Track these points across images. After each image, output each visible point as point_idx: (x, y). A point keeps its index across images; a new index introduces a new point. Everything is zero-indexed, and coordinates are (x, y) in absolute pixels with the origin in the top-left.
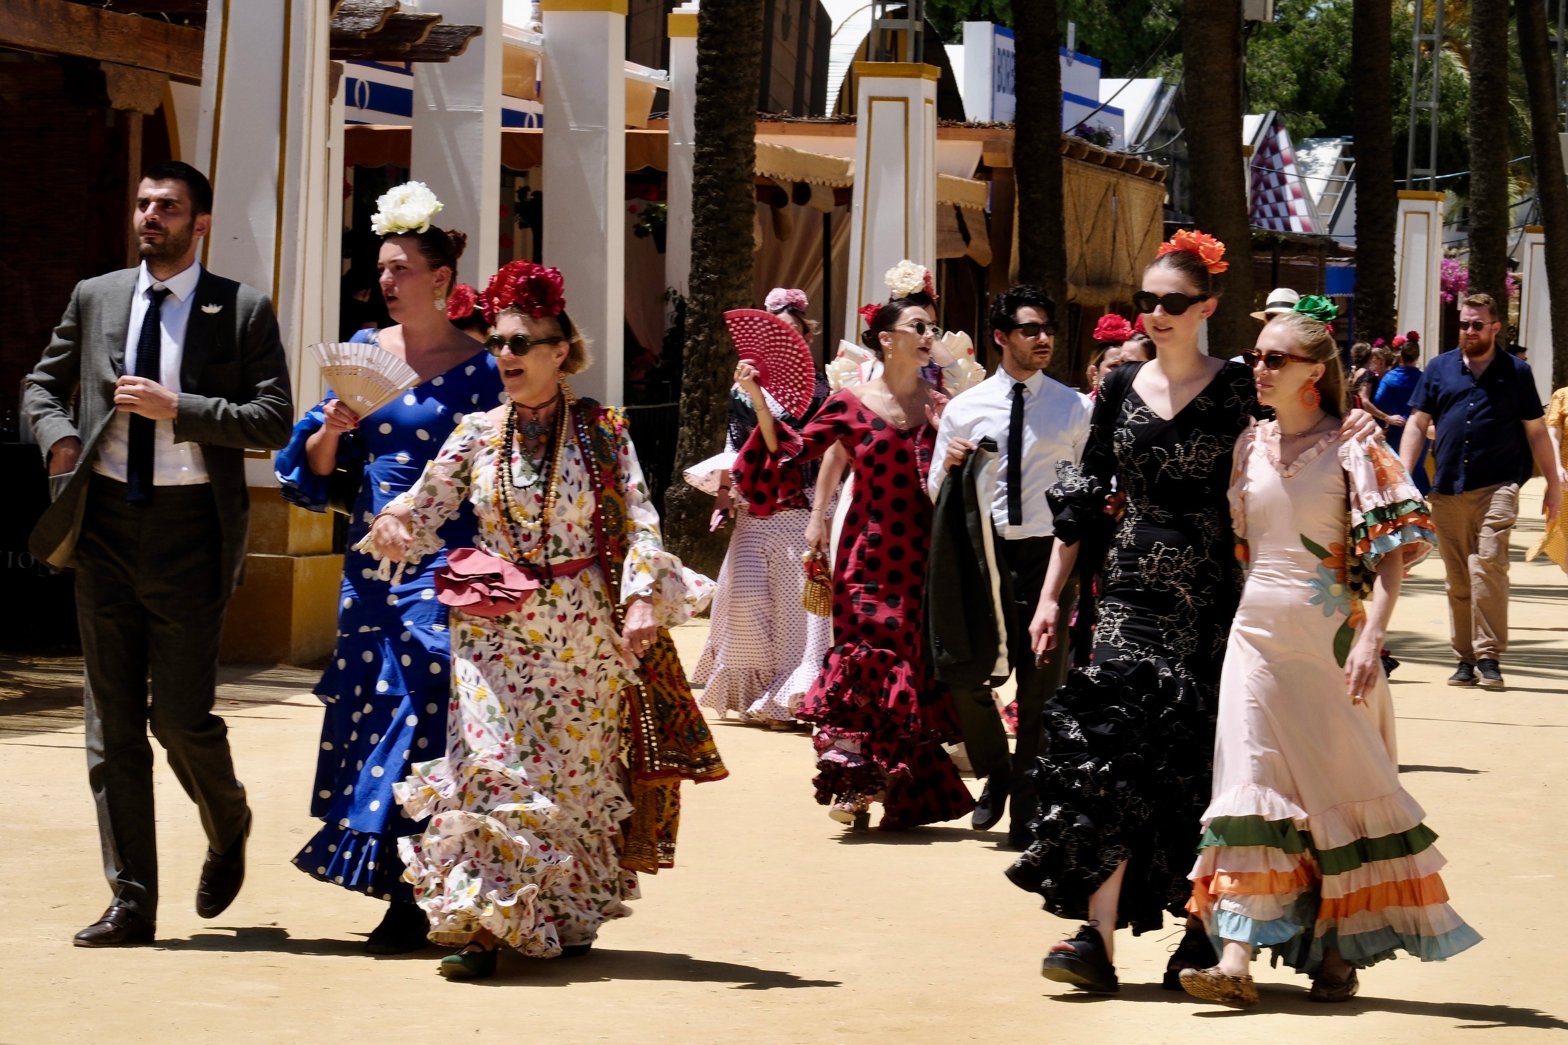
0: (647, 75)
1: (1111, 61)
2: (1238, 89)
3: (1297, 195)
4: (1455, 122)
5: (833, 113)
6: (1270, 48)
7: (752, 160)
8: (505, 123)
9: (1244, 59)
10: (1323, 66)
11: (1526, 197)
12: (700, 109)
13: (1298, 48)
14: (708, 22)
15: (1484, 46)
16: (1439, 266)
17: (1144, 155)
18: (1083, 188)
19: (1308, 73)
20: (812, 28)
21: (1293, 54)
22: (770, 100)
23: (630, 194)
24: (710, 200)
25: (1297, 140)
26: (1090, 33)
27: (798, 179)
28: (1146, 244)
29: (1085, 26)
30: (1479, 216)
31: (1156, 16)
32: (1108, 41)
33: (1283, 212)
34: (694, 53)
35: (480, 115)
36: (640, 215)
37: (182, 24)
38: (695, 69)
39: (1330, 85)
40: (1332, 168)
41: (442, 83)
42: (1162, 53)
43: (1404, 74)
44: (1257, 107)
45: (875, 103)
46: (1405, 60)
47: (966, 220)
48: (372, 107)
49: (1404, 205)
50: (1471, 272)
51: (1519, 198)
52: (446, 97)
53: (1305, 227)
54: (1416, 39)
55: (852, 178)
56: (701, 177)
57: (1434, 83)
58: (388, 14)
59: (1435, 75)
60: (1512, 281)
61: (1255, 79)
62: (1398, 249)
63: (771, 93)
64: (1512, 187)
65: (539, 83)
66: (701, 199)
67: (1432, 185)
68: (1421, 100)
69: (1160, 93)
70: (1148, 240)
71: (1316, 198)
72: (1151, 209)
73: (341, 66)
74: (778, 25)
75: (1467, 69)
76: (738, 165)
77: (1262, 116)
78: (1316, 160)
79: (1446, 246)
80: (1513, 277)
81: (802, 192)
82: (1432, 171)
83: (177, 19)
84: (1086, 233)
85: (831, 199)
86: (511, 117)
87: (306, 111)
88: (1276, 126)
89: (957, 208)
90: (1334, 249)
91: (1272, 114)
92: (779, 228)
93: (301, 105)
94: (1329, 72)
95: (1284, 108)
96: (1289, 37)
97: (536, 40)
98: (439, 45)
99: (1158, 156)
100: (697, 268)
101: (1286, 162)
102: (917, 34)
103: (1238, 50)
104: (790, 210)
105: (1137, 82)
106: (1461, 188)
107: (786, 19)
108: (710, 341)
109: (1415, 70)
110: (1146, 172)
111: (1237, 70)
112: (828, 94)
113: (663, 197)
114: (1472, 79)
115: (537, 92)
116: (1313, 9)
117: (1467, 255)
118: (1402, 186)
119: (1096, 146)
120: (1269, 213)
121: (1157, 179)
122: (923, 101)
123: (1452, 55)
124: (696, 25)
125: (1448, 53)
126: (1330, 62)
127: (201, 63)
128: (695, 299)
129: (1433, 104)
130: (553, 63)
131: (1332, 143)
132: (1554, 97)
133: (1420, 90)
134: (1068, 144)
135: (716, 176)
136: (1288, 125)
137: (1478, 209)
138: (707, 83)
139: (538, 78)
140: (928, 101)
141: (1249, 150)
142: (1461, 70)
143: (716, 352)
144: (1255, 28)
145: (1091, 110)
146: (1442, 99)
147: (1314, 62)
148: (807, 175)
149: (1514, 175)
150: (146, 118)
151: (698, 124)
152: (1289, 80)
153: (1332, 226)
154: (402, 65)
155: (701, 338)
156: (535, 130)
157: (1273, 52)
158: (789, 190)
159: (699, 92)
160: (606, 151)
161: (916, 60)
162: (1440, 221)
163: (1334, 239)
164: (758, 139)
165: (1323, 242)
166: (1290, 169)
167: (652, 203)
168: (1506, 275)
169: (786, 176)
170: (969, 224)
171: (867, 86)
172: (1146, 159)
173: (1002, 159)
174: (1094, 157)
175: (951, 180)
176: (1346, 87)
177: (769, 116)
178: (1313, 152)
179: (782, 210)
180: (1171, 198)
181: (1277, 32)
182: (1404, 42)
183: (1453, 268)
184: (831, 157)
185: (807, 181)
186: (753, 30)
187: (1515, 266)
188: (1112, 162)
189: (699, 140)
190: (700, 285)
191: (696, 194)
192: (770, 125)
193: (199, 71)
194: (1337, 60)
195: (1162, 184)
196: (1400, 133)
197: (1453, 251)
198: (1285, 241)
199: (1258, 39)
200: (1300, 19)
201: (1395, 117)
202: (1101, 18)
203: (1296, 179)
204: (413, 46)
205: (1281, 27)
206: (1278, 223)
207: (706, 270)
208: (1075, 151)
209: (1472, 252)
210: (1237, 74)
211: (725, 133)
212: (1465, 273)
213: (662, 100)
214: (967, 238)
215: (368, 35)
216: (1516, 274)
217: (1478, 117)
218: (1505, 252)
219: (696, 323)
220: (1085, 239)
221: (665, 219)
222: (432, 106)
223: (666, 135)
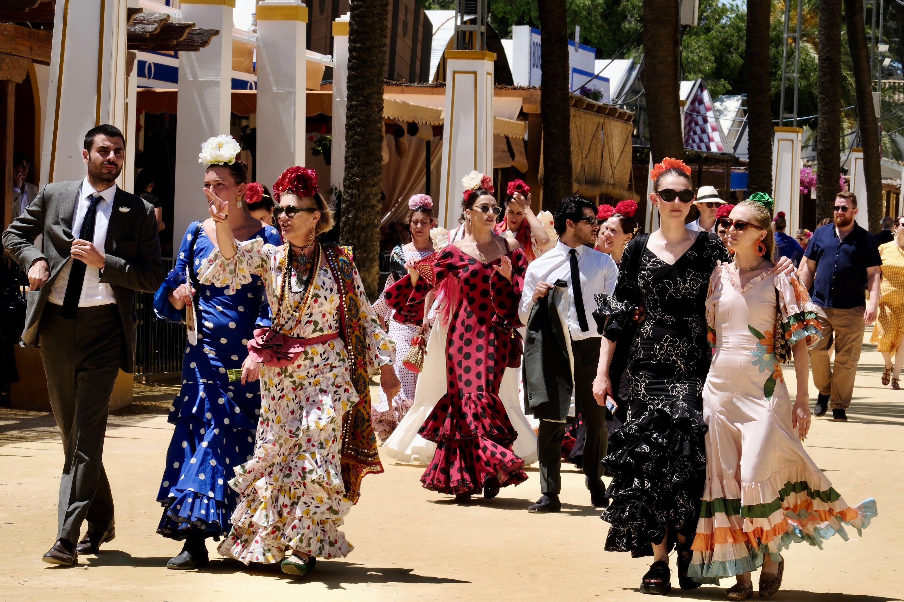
0: (319, 58)
1: (603, 49)
2: (677, 66)
3: (714, 129)
4: (810, 85)
5: (433, 82)
6: (698, 41)
7: (381, 109)
8: (233, 88)
9: (681, 48)
10: (730, 52)
11: (854, 130)
12: (350, 79)
13: (715, 41)
14: (355, 27)
15: (827, 40)
16: (799, 172)
17: (621, 106)
18: (583, 126)
19: (721, 56)
20: (421, 30)
21: (712, 45)
22: (396, 73)
23: (309, 130)
24: (356, 133)
25: (714, 96)
26: (590, 32)
27: (411, 121)
28: (622, 159)
29: (588, 28)
30: (823, 142)
31: (630, 22)
32: (601, 37)
33: (706, 139)
34: (347, 45)
35: (219, 82)
36: (315, 142)
37: (40, 29)
38: (347, 55)
39: (735, 63)
40: (736, 113)
41: (196, 64)
42: (633, 44)
43: (779, 56)
44: (690, 77)
45: (456, 75)
46: (780, 49)
47: (512, 145)
48: (155, 78)
49: (778, 136)
50: (818, 175)
51: (850, 131)
52: (198, 72)
53: (719, 148)
54: (785, 36)
55: (443, 120)
56: (351, 120)
57: (796, 63)
58: (163, 23)
59: (797, 57)
60: (844, 181)
61: (689, 60)
62: (774, 162)
63: (396, 68)
64: (846, 125)
65: (254, 63)
66: (351, 133)
67: (795, 123)
68: (789, 72)
69: (632, 68)
70: (623, 156)
71: (726, 131)
72: (625, 137)
73: (135, 54)
74: (400, 28)
75: (818, 54)
76: (373, 112)
77: (693, 82)
78: (726, 109)
79: (805, 160)
80: (845, 179)
81: (413, 128)
82: (795, 115)
83: (36, 26)
84: (585, 152)
85: (431, 133)
86: (237, 84)
87: (113, 81)
88: (702, 88)
89: (507, 138)
90: (737, 162)
91: (699, 81)
92: (399, 150)
93: (110, 77)
94: (734, 56)
95: (707, 77)
96: (709, 35)
97: (253, 38)
98: (193, 41)
99: (630, 106)
100: (348, 174)
101: (708, 109)
102: (482, 33)
103: (677, 43)
104: (406, 139)
105: (617, 62)
106: (813, 125)
107: (405, 24)
108: (356, 218)
109: (785, 54)
110: (621, 116)
111: (676, 55)
112: (431, 69)
113: (329, 131)
114: (819, 60)
115: (254, 69)
116: (724, 17)
117: (816, 166)
118: (777, 124)
119: (591, 100)
120: (697, 140)
121: (628, 120)
122: (485, 74)
123: (809, 46)
124: (348, 29)
125: (806, 44)
126: (735, 49)
127: (50, 52)
128: (347, 192)
129: (795, 75)
130: (263, 51)
131: (736, 98)
132: (869, 70)
133: (788, 66)
134: (574, 99)
135: (359, 119)
136: (709, 87)
137: (823, 137)
138: (354, 63)
139: (254, 60)
140: (488, 74)
141: (684, 103)
142: (814, 55)
143: (359, 224)
144: (688, 29)
145: (590, 78)
146: (802, 71)
147: (725, 50)
148: (416, 118)
149: (846, 117)
150: (18, 85)
151: (349, 88)
152: (710, 61)
153: (735, 148)
154: (172, 53)
155: (350, 216)
156: (254, 92)
157: (700, 44)
158: (405, 127)
159: (349, 68)
160: (294, 104)
161: (482, 49)
162: (800, 145)
163: (737, 156)
164: (386, 97)
165: (729, 158)
166: (710, 115)
167: (323, 135)
168: (840, 177)
169: (404, 118)
170: (514, 147)
171: (452, 65)
172: (623, 108)
173: (535, 109)
174: (590, 107)
175: (503, 121)
176: (744, 65)
177: (394, 82)
178: (724, 103)
179: (401, 139)
180: (638, 131)
181: (702, 32)
182: (779, 37)
183: (808, 173)
184: (431, 107)
185: (416, 122)
186: (382, 31)
187: (846, 172)
188: (601, 110)
189: (349, 98)
190: (349, 185)
191: (347, 130)
192: (395, 88)
193: (49, 57)
194: (739, 48)
195: (631, 123)
196: (777, 92)
197: (810, 163)
198: (706, 157)
199: (691, 36)
200: (716, 24)
201: (774, 83)
202: (596, 23)
203: (714, 120)
204: (177, 42)
205: (705, 29)
206: (703, 146)
207: (353, 175)
208: (578, 103)
209: (819, 164)
210: (676, 57)
211: (365, 93)
212: (815, 176)
213: (329, 73)
214: (513, 156)
215: (150, 35)
216: (846, 177)
217: (823, 83)
218: (839, 164)
219: (347, 207)
220: (584, 156)
221: (330, 144)
222: (190, 77)
223: (331, 94)
